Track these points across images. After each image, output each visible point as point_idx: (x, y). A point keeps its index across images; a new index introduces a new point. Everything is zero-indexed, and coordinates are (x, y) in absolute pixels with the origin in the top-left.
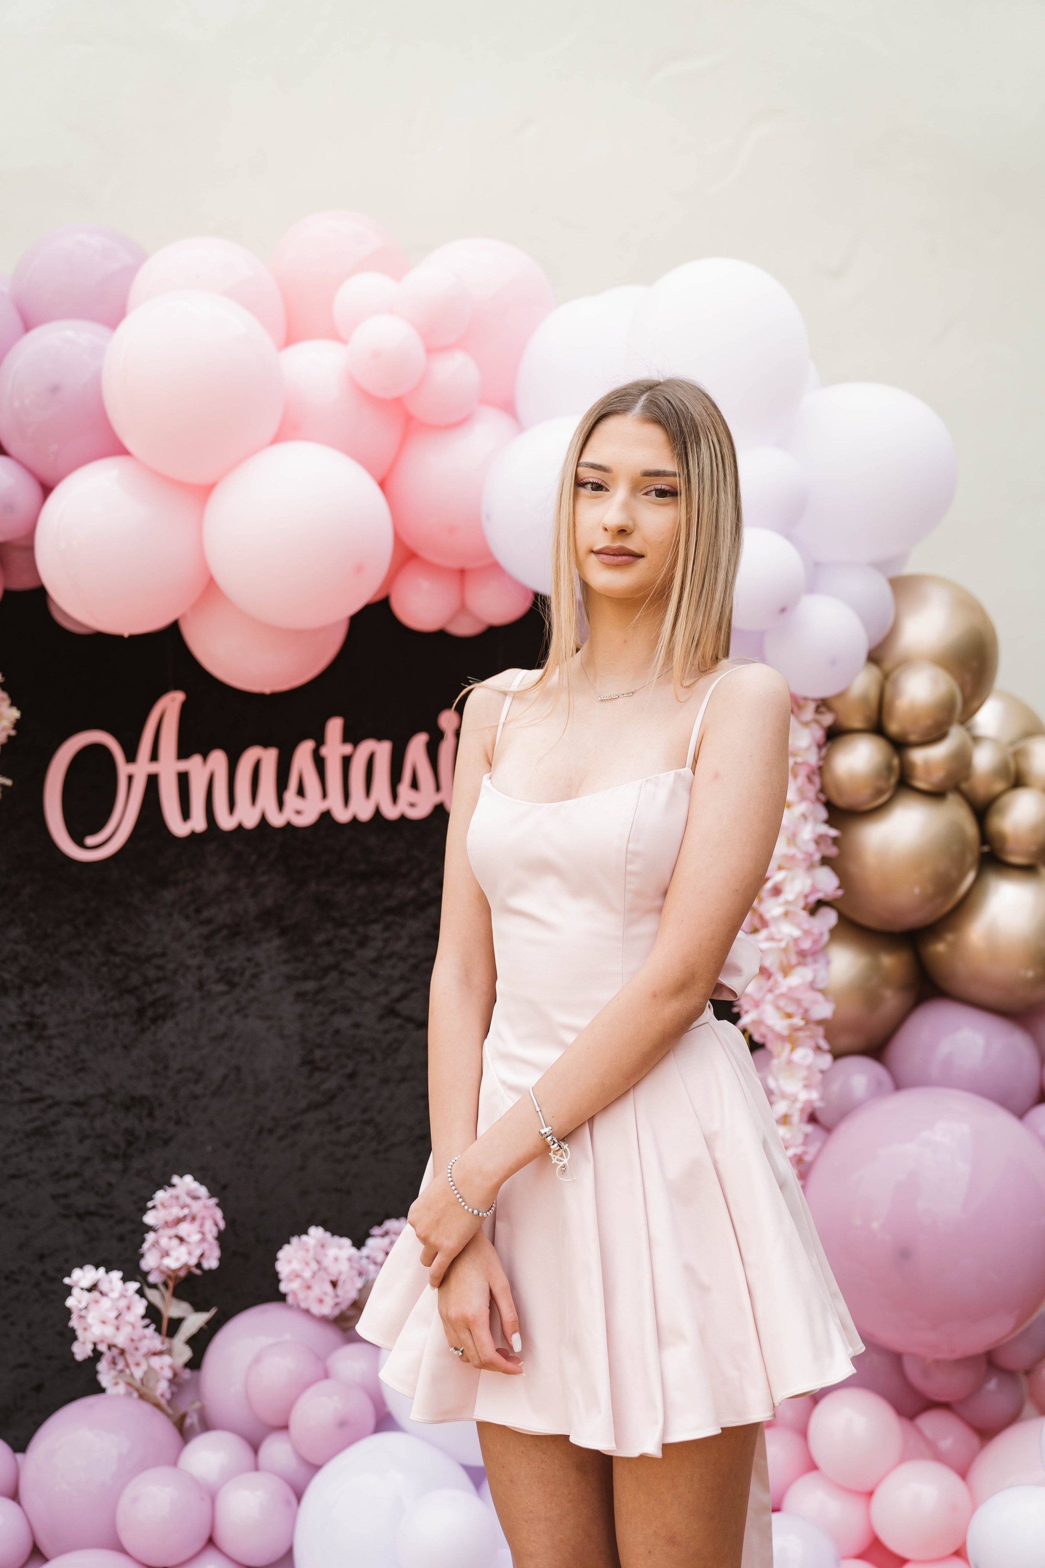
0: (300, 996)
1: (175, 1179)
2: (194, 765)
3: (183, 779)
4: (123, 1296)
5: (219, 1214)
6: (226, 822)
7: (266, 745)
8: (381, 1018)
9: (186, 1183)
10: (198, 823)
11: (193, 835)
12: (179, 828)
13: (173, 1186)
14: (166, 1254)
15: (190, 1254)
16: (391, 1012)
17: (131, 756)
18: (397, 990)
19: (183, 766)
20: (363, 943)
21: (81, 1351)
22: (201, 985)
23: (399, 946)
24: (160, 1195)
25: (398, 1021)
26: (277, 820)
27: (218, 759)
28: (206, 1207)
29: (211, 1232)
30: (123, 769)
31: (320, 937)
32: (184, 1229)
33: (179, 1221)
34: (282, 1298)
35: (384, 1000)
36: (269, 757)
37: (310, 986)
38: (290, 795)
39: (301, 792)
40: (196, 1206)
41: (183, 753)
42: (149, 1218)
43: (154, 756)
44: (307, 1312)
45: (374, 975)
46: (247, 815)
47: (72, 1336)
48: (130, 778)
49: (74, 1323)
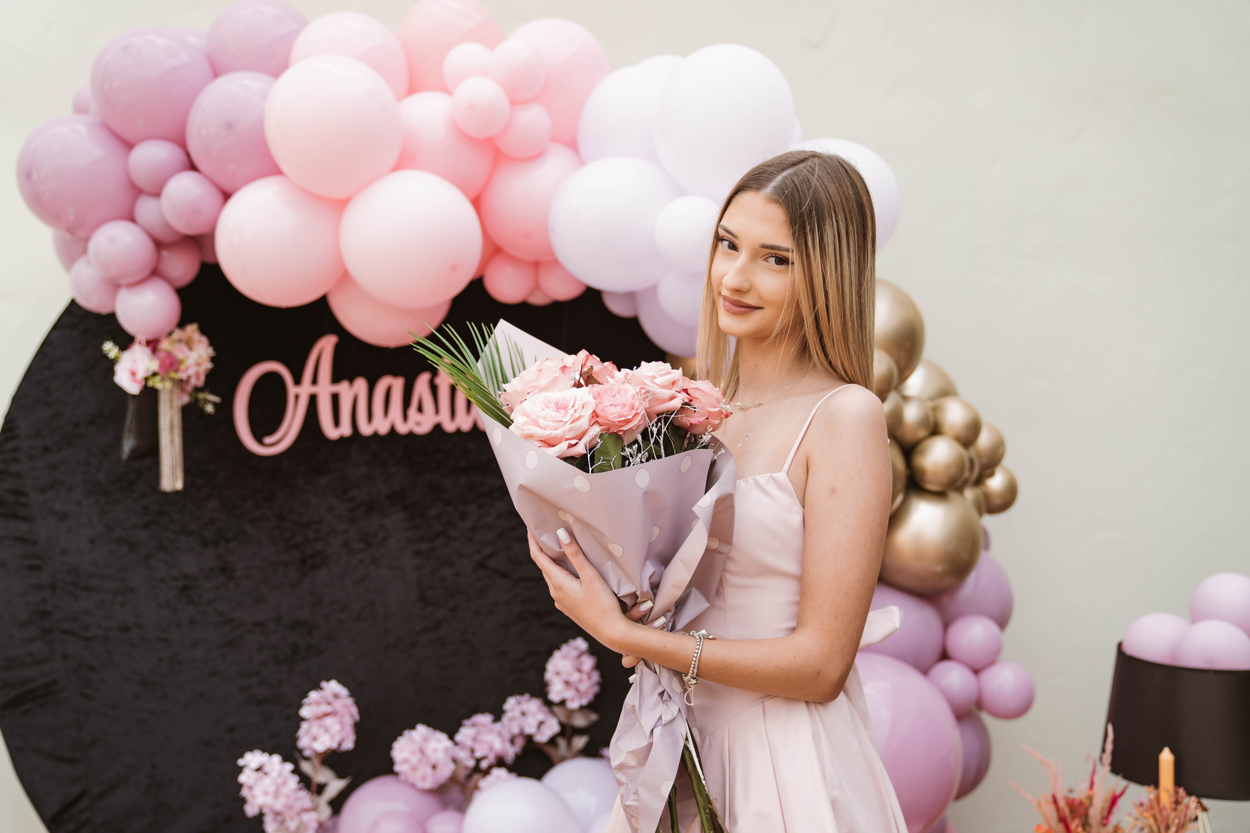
0: (418, 553)
1: (324, 684)
2: (344, 389)
3: (335, 399)
4: (280, 774)
5: (354, 710)
6: (366, 429)
7: (395, 374)
8: (475, 570)
9: (333, 687)
10: (345, 429)
11: (342, 439)
12: (331, 432)
13: (321, 689)
14: (315, 739)
15: (332, 738)
16: (482, 565)
17: (298, 381)
18: (486, 551)
19: (336, 388)
20: (463, 516)
21: (251, 810)
22: (346, 544)
24: (313, 695)
25: (486, 573)
26: (402, 429)
27: (361, 385)
28: (346, 706)
29: (349, 722)
30: (292, 390)
31: (432, 512)
32: (328, 721)
33: (326, 715)
34: (396, 774)
35: (478, 558)
36: (397, 384)
37: (425, 546)
38: (412, 411)
39: (420, 409)
40: (338, 705)
41: (336, 379)
42: (304, 712)
43: (315, 381)
44: (413, 786)
45: (471, 540)
46: (381, 426)
47: (243, 801)
48: (297, 397)
49: (245, 792)
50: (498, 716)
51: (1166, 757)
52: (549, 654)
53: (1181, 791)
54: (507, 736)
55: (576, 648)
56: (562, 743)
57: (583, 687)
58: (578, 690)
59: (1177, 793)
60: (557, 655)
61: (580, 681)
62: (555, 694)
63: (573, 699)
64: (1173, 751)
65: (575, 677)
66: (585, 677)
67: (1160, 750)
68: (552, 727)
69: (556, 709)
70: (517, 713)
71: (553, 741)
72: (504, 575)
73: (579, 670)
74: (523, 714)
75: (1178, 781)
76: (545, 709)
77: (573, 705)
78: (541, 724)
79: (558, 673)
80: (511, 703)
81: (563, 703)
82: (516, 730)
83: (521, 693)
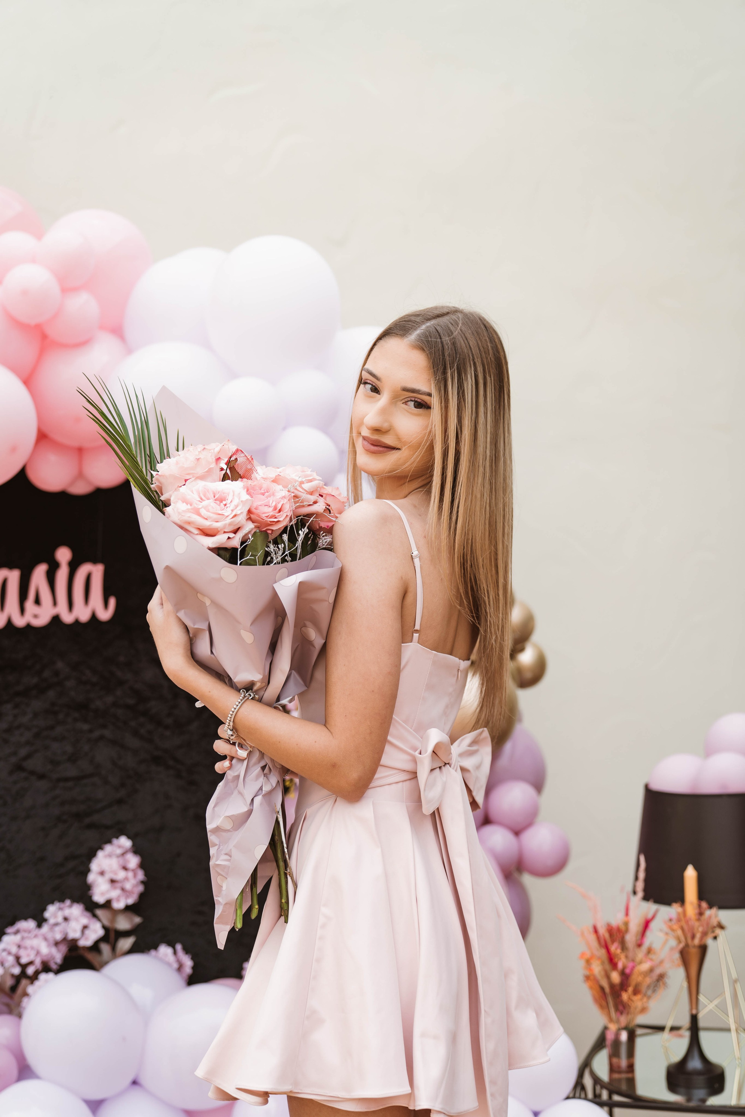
8: (11, 773)
16: (19, 767)
18: (23, 752)
23: (25, 720)
25: (23, 775)
35: (13, 760)
45: (6, 741)
50: (41, 921)
51: (690, 874)
52: (92, 854)
53: (704, 905)
54: (51, 941)
55: (120, 847)
56: (105, 948)
57: (128, 886)
58: (123, 889)
59: (700, 906)
60: (100, 854)
61: (126, 879)
62: (99, 898)
63: (118, 900)
64: (696, 868)
65: (121, 875)
66: (130, 874)
67: (685, 868)
68: (96, 932)
69: (99, 912)
70: (60, 919)
71: (95, 947)
72: (42, 777)
73: (125, 868)
74: (66, 919)
75: (701, 896)
76: (88, 914)
77: (119, 905)
78: (85, 927)
79: (102, 873)
80: (52, 912)
81: (107, 905)
82: (59, 937)
83: (62, 900)
